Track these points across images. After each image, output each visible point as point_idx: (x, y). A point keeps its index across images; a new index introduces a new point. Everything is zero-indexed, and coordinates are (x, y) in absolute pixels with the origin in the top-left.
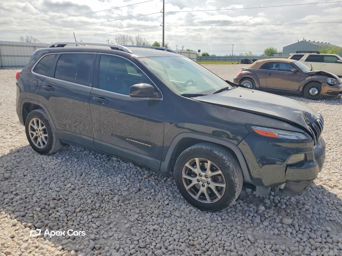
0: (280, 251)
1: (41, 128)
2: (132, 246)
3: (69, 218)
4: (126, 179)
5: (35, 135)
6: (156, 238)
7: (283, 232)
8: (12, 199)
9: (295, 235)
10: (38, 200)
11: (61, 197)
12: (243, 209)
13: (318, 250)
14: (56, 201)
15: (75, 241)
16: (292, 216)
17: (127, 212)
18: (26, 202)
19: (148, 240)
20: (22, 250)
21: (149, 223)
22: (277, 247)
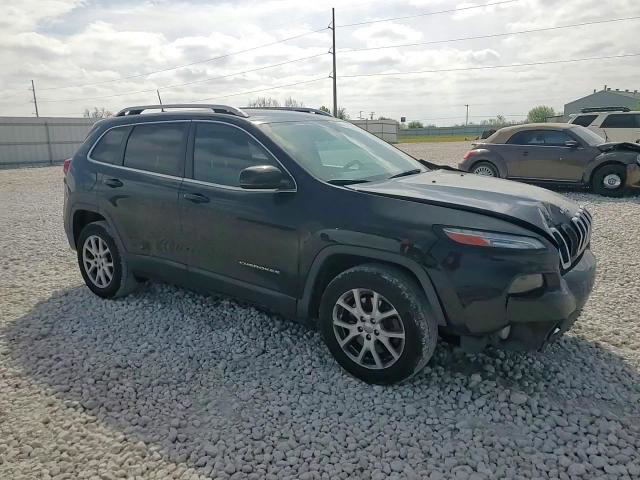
0: (498, 446)
1: (102, 252)
2: (239, 437)
3: (140, 394)
4: (242, 335)
5: (93, 265)
6: (282, 424)
7: (509, 417)
8: (50, 366)
9: (529, 421)
10: (92, 368)
11: (130, 362)
12: (443, 380)
13: (569, 445)
14: (120, 370)
15: (145, 429)
16: (532, 391)
17: (238, 386)
18: (72, 371)
19: (268, 429)
20: (60, 440)
21: (272, 403)
22: (494, 439)
